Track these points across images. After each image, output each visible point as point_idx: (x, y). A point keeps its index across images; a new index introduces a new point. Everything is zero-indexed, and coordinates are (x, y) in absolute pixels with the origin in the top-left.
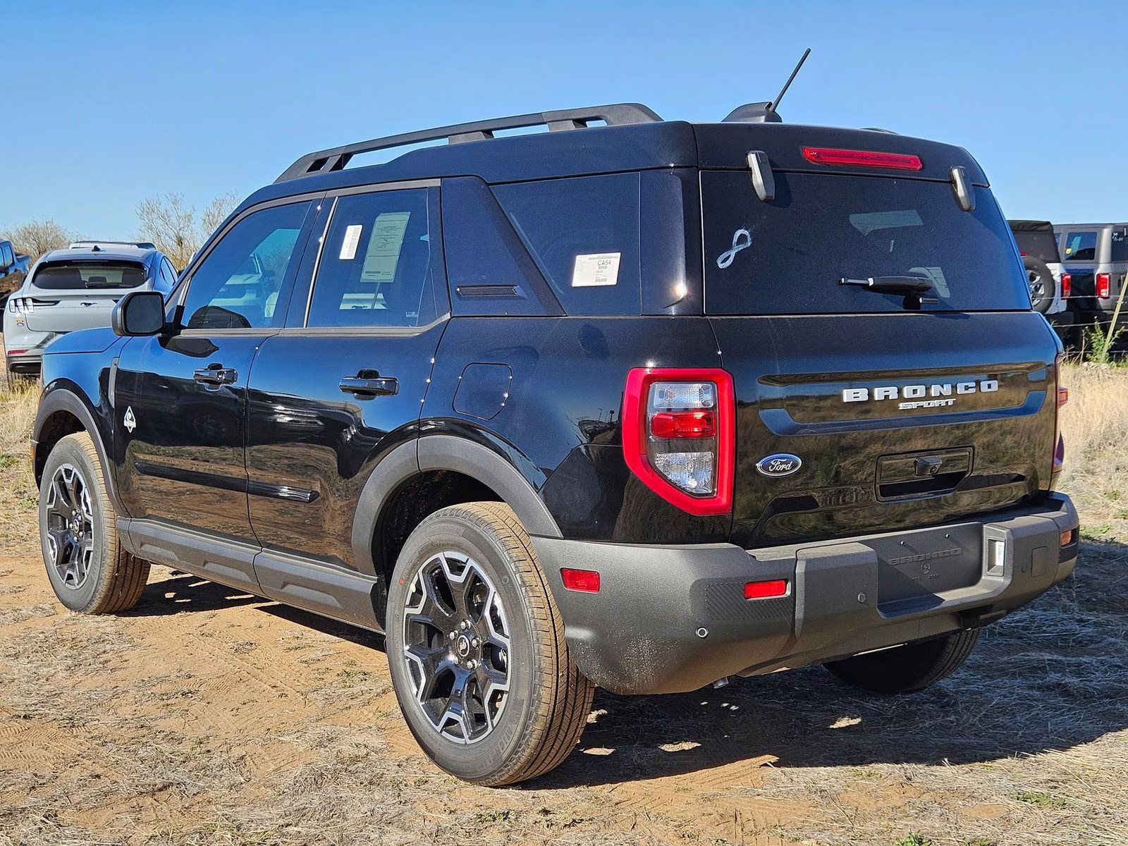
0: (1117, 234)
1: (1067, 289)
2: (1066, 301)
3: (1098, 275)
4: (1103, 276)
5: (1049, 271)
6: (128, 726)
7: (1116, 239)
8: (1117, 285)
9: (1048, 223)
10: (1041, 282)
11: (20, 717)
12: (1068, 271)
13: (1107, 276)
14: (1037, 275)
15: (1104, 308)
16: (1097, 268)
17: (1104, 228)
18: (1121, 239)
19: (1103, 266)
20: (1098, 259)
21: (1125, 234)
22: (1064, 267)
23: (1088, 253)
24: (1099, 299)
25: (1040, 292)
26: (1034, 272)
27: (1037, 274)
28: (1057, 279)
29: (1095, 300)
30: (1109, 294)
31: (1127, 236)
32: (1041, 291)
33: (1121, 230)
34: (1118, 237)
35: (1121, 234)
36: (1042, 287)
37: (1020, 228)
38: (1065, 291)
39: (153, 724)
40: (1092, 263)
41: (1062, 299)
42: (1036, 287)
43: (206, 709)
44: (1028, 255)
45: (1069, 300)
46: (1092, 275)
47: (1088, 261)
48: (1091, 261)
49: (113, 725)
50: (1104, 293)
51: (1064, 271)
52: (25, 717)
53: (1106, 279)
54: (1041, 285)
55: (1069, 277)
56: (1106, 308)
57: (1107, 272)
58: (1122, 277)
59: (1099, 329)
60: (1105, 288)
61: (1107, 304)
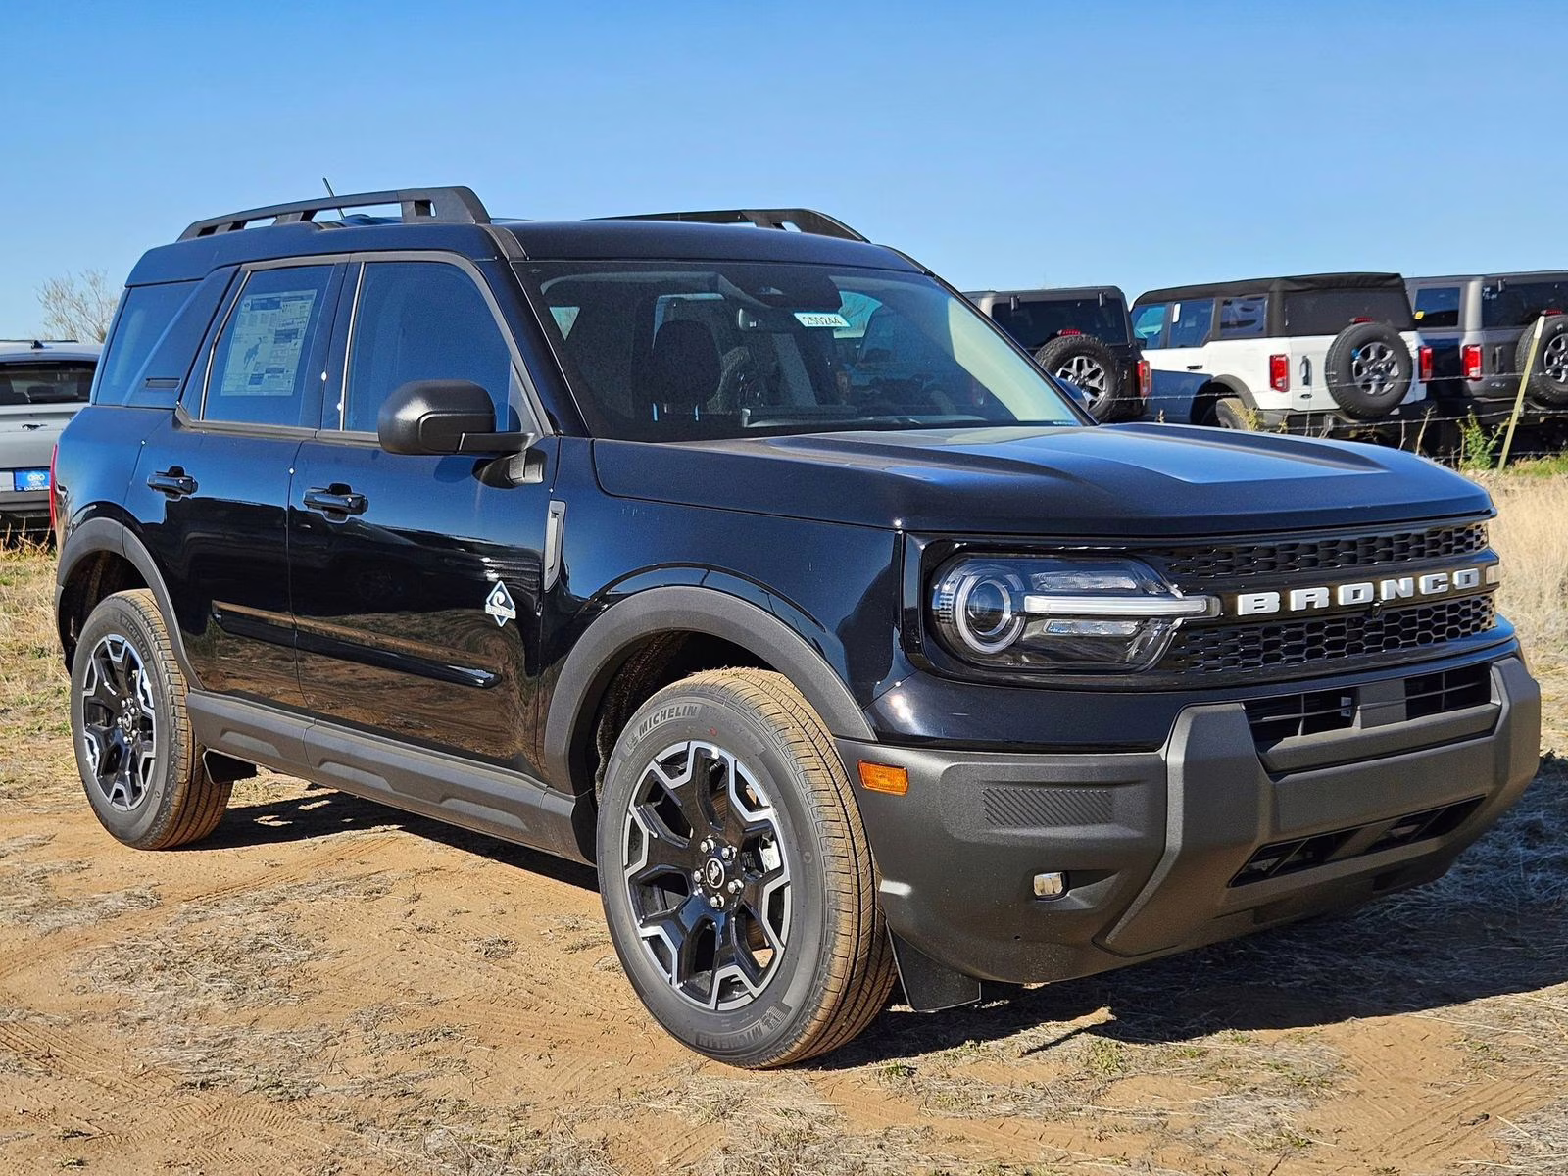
0: (1488, 290)
1: (1427, 368)
2: (1425, 385)
3: (1465, 347)
4: (1472, 349)
5: (1403, 343)
6: (381, 1092)
7: (1487, 296)
8: (1491, 361)
9: (1398, 276)
10: (1395, 359)
11: (195, 1085)
12: (1427, 342)
13: (1478, 349)
14: (1388, 350)
15: (1475, 394)
16: (1463, 337)
17: (1471, 281)
18: (1494, 296)
19: (1470, 335)
20: (1464, 325)
21: (1500, 289)
22: (1421, 337)
23: (1451, 317)
24: (1469, 381)
25: (1392, 373)
26: (1384, 345)
27: (1388, 347)
28: (1415, 355)
29: (1461, 384)
30: (1481, 373)
31: (1502, 292)
32: (1395, 372)
33: (1494, 284)
34: (1490, 293)
35: (1494, 289)
36: (1396, 366)
37: (1360, 284)
38: (1424, 371)
39: (419, 1087)
40: (1455, 331)
41: (1421, 382)
42: (1387, 365)
43: (496, 1059)
44: (1373, 320)
45: (1430, 385)
46: (1457, 347)
47: (1449, 328)
48: (1454, 328)
49: (354, 1093)
50: (1474, 372)
51: (1422, 344)
52: (202, 1084)
53: (1476, 352)
54: (1393, 363)
55: (1429, 351)
56: (1480, 394)
57: (1476, 343)
58: (1497, 349)
59: (1475, 423)
60: (1476, 365)
61: (1478, 388)
